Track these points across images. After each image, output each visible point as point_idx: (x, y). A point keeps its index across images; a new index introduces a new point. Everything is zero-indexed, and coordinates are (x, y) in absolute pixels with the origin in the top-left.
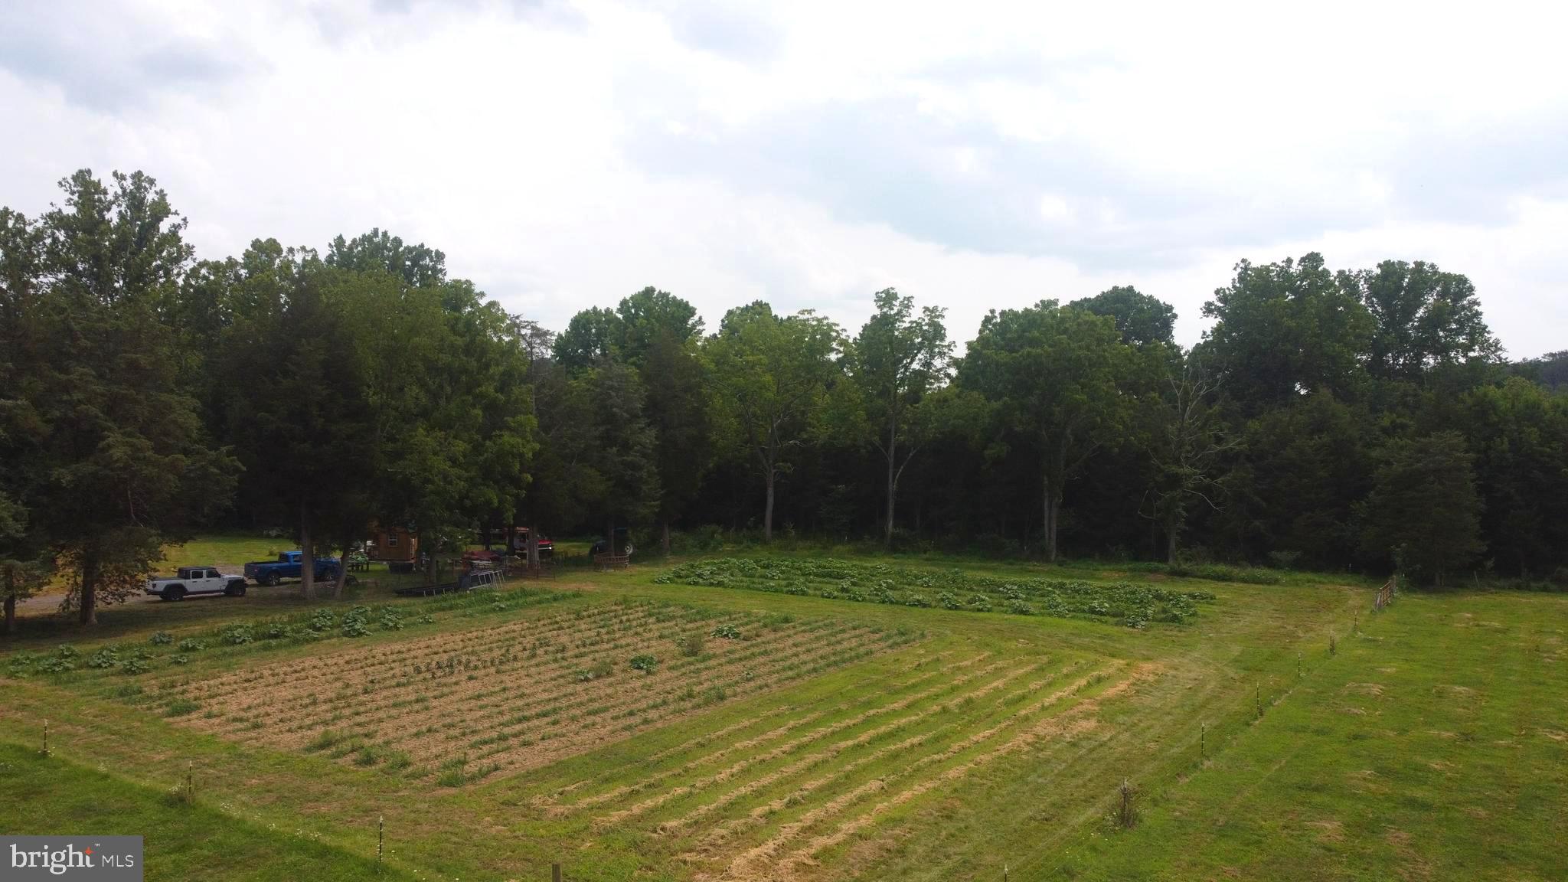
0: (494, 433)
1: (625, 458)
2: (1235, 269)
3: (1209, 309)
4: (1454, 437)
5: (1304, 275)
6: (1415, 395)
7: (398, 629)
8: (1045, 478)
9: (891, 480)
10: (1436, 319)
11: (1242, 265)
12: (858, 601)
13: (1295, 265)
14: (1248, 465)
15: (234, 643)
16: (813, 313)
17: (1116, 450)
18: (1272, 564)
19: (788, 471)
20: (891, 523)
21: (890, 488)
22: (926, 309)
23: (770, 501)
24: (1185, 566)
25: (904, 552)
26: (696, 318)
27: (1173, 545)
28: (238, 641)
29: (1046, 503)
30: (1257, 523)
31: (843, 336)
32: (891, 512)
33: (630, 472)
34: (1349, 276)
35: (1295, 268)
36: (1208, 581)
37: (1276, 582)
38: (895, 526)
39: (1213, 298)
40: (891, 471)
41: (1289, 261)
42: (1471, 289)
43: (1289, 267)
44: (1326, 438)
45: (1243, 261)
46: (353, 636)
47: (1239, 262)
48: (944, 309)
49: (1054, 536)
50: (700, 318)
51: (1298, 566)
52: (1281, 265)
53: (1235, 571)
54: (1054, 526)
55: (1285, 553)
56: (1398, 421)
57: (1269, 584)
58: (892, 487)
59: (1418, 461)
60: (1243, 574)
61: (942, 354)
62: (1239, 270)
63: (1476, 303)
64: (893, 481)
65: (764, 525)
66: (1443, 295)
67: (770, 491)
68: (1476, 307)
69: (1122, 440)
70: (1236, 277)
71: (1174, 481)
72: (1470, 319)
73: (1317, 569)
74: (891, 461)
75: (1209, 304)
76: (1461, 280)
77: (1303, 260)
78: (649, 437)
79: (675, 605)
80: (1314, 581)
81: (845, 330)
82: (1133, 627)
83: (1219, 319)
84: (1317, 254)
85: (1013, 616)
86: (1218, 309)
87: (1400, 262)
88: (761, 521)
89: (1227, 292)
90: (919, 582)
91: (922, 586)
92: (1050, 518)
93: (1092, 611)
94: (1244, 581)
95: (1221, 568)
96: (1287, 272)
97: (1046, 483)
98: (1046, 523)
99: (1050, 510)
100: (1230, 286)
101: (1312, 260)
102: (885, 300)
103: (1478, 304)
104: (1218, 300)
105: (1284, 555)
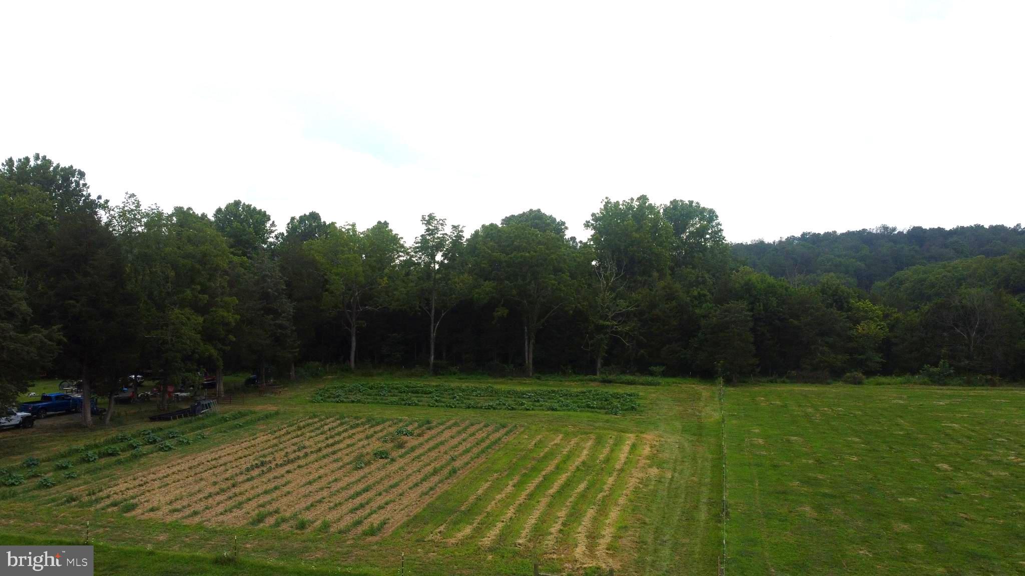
0: (211, 309)
1: (277, 322)
2: (602, 202)
3: (587, 225)
4: (743, 305)
5: (640, 208)
6: (702, 277)
7: (189, 444)
8: (526, 328)
9: (432, 330)
11: (606, 200)
12: (452, 408)
13: (635, 201)
14: (636, 319)
15: (88, 461)
17: (571, 312)
18: (652, 374)
19: (364, 326)
20: (432, 358)
21: (432, 335)
22: (454, 227)
23: (354, 344)
24: (611, 377)
25: (443, 375)
26: (270, 222)
27: (599, 365)
28: (91, 460)
29: (526, 343)
30: (642, 351)
32: (433, 351)
33: (279, 331)
34: (654, 207)
35: (635, 204)
36: (624, 385)
37: (659, 384)
38: (435, 359)
39: (589, 218)
40: (432, 325)
41: (632, 199)
42: (717, 217)
43: (632, 203)
44: (674, 303)
45: (607, 198)
46: (166, 451)
47: (604, 199)
48: (464, 227)
49: (531, 362)
50: (273, 222)
51: (664, 374)
52: (627, 201)
53: (637, 379)
54: (531, 356)
55: (658, 367)
57: (655, 385)
58: (433, 335)
59: (726, 316)
62: (604, 203)
63: (719, 224)
64: (434, 330)
65: (350, 361)
66: (703, 218)
67: (354, 339)
68: (719, 226)
69: (574, 306)
70: (603, 207)
71: (600, 329)
73: (674, 376)
74: (432, 319)
75: (588, 222)
76: (712, 211)
77: (638, 199)
78: (289, 307)
79: (348, 417)
80: (676, 383)
81: (403, 238)
82: (616, 414)
83: (593, 232)
84: (645, 196)
85: (549, 412)
86: (592, 225)
87: (681, 200)
88: (347, 358)
89: (597, 216)
90: (474, 393)
91: (477, 396)
92: (528, 351)
93: (588, 406)
94: (642, 384)
95: (630, 378)
96: (631, 206)
97: (526, 331)
98: (526, 354)
99: (529, 347)
100: (599, 212)
101: (643, 199)
102: (429, 220)
103: (721, 225)
104: (593, 220)
105: (658, 369)
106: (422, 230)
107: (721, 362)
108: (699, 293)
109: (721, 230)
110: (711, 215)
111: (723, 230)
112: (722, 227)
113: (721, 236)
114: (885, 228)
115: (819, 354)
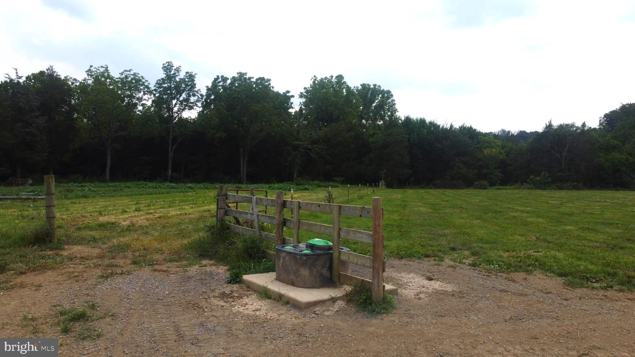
1: (27, 130)
2: (311, 80)
3: (301, 95)
5: (337, 83)
8: (241, 149)
9: (170, 151)
10: (381, 106)
11: (314, 78)
13: (334, 78)
16: (131, 71)
19: (117, 148)
20: (170, 171)
21: (170, 155)
22: (187, 73)
23: (109, 162)
27: (295, 176)
29: (242, 160)
30: (328, 167)
31: (146, 84)
32: (170, 167)
35: (334, 80)
37: (337, 187)
38: (172, 172)
39: (303, 91)
40: (170, 147)
41: (332, 77)
42: (392, 95)
43: (332, 79)
45: (315, 76)
47: (313, 77)
49: (245, 174)
51: (344, 182)
52: (329, 78)
53: (322, 183)
54: (245, 170)
56: (375, 132)
58: (171, 154)
60: (324, 185)
61: (194, 95)
62: (313, 80)
63: (393, 100)
65: (106, 174)
66: (383, 97)
67: (109, 157)
70: (312, 83)
71: (295, 147)
72: (391, 106)
74: (170, 142)
75: (301, 93)
76: (389, 92)
77: (337, 77)
78: (41, 121)
81: (147, 81)
84: (342, 75)
86: (304, 95)
87: (368, 84)
88: (104, 172)
89: (308, 89)
96: (331, 81)
97: (242, 151)
98: (242, 168)
99: (243, 163)
100: (310, 87)
101: (340, 77)
102: (167, 68)
103: (394, 101)
104: (305, 92)
105: (339, 179)
106: (162, 75)
107: (384, 170)
108: (373, 133)
109: (395, 104)
110: (387, 95)
111: (396, 104)
112: (395, 102)
113: (395, 108)
114: (504, 131)
115: (456, 168)
